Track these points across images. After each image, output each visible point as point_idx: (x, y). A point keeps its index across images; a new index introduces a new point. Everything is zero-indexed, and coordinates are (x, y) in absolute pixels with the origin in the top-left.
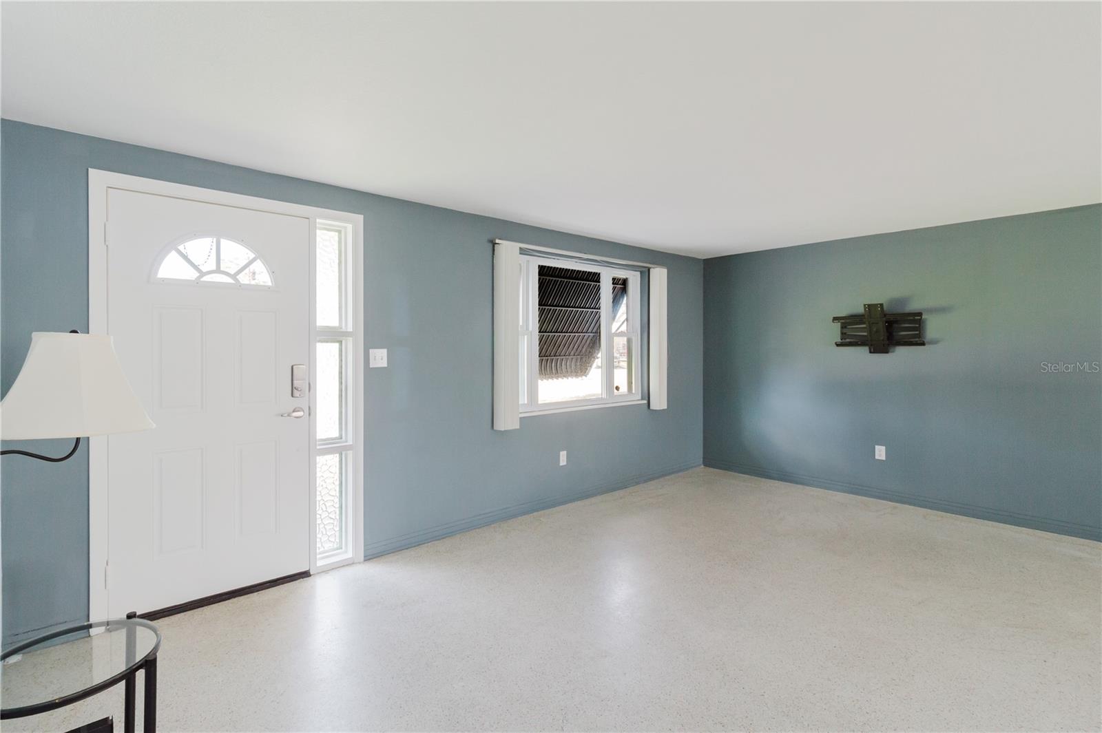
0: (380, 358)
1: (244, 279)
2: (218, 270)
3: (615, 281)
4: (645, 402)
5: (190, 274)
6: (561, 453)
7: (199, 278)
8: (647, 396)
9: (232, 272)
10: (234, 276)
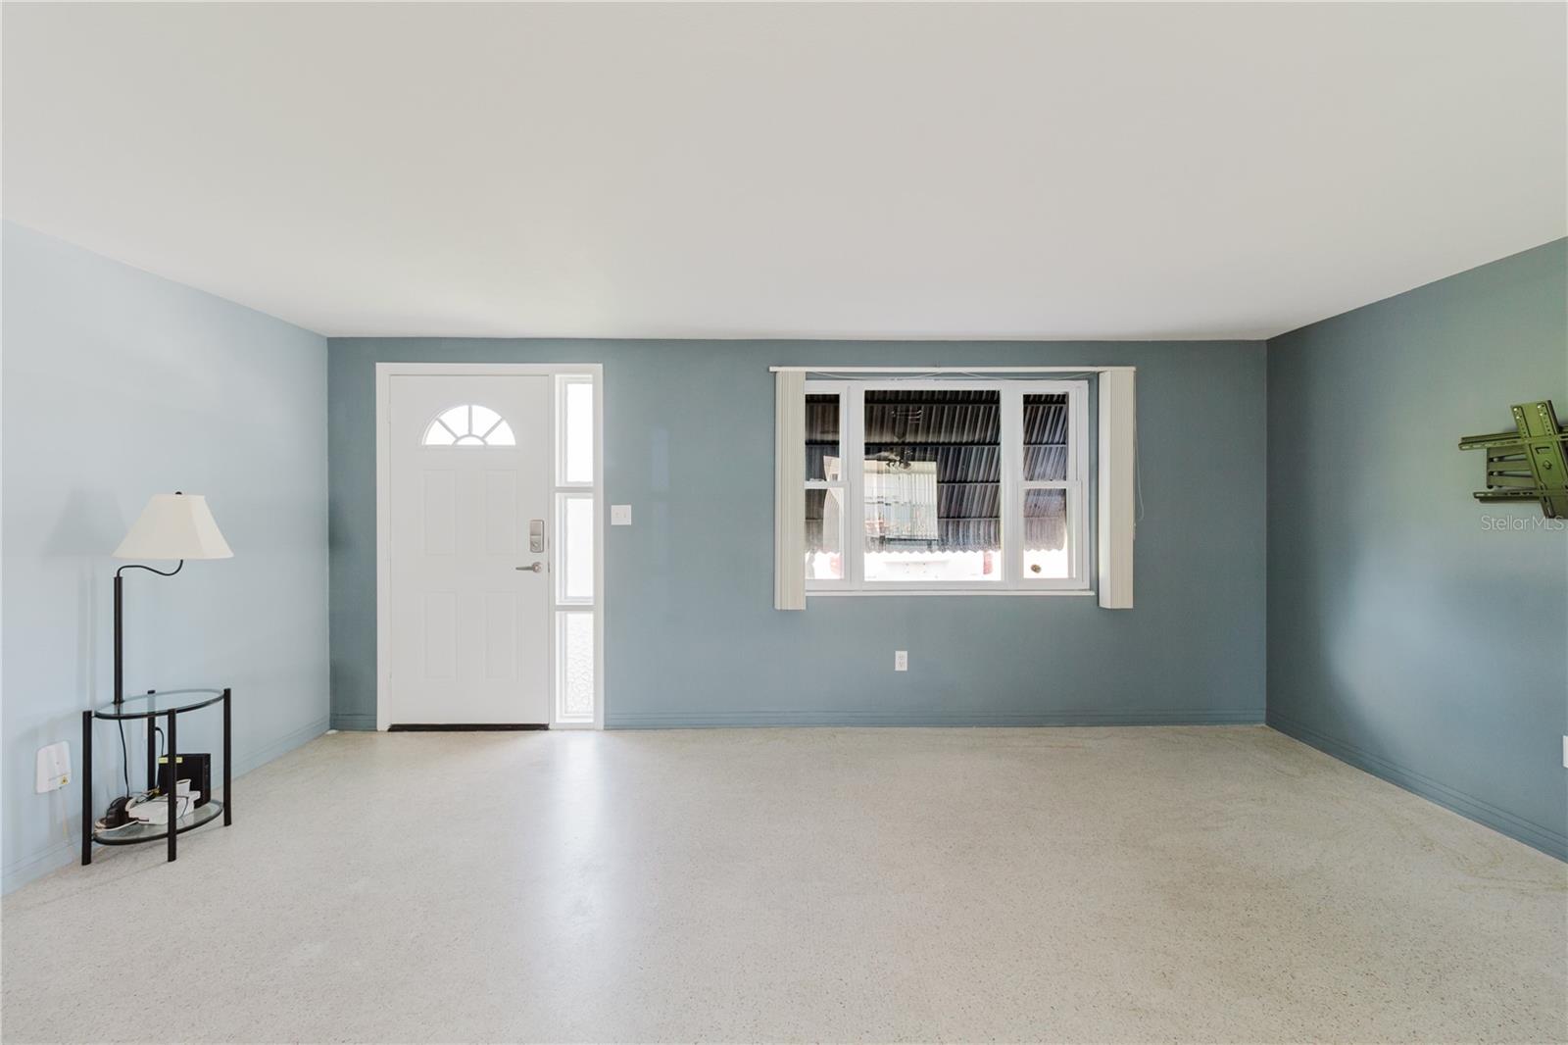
0: (623, 515)
1: (492, 440)
2: (470, 434)
3: (1030, 401)
4: (1093, 593)
5: (449, 440)
6: (898, 653)
7: (456, 441)
8: (1095, 584)
9: (481, 435)
10: (482, 439)
